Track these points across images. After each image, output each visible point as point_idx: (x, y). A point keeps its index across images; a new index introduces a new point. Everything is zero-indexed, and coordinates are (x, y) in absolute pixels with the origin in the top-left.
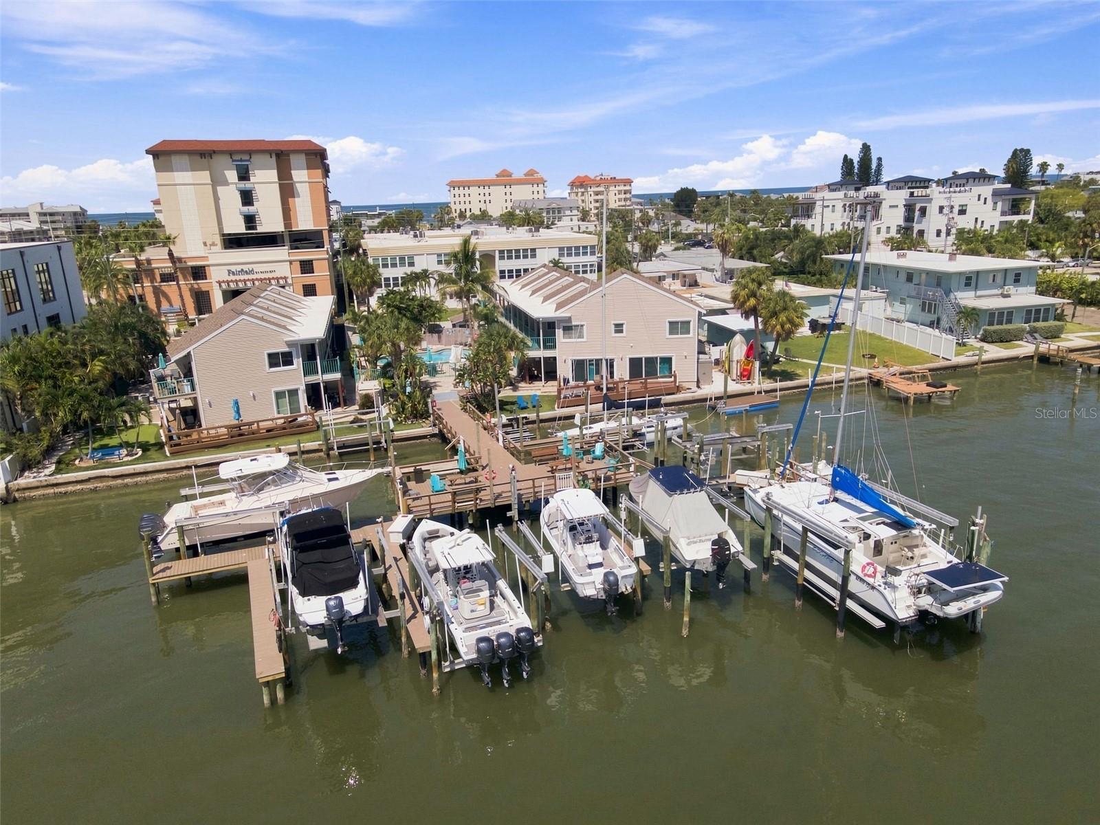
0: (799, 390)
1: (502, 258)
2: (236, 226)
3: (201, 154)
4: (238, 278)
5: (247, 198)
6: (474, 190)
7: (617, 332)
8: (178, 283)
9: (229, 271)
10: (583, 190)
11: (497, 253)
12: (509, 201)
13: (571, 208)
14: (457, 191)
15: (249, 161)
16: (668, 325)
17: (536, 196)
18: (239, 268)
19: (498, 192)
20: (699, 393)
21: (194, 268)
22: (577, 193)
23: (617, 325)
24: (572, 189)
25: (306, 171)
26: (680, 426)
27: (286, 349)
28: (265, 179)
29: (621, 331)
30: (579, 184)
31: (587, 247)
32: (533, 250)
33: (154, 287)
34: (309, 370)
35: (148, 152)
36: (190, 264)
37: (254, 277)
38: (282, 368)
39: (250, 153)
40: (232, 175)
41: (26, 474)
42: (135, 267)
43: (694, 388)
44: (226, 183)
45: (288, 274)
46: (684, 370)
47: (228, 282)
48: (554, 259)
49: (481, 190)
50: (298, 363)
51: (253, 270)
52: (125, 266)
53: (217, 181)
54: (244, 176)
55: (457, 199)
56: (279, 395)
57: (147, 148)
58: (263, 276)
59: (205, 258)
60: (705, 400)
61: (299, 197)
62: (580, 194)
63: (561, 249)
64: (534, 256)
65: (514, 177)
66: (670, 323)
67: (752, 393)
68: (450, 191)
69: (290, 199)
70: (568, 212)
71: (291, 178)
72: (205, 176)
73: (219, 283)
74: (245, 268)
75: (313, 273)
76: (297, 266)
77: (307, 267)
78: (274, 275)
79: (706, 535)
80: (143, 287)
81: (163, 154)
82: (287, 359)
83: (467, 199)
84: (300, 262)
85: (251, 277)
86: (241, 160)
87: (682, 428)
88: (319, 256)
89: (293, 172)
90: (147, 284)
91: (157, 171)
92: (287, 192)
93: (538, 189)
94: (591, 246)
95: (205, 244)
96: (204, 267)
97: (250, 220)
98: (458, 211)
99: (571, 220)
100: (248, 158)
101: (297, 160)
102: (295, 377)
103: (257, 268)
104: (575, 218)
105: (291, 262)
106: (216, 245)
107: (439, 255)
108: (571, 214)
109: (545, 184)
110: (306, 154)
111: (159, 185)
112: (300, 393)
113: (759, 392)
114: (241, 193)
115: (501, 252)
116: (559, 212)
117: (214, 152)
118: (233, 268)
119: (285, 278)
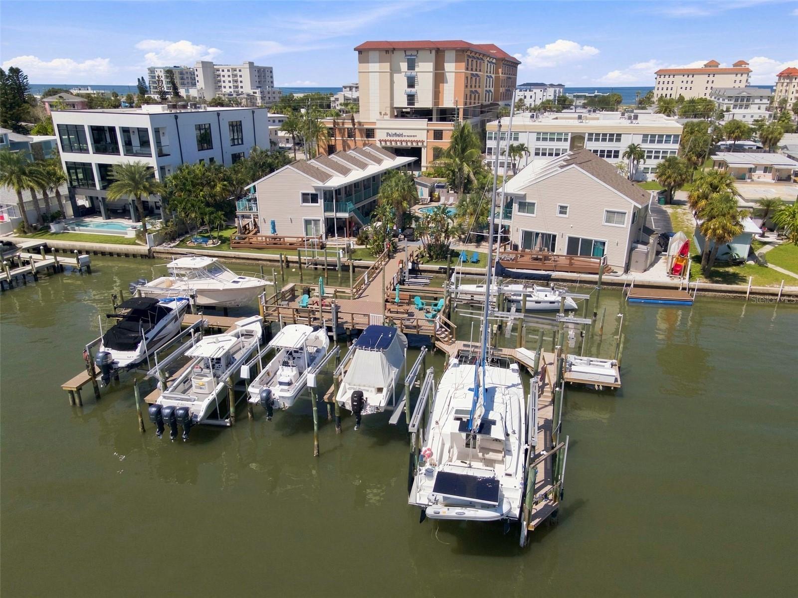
0: (735, 295)
1: (590, 139)
2: (401, 102)
3: (386, 51)
4: (392, 138)
5: (411, 83)
6: (679, 78)
7: (561, 212)
8: (355, 139)
9: (388, 134)
10: (788, 81)
11: (587, 135)
12: (709, 88)
13: (761, 97)
14: (662, 79)
15: (416, 56)
16: (605, 214)
17: (737, 85)
18: (394, 132)
19: (701, 80)
20: (624, 278)
21: (368, 130)
22: (783, 83)
23: (562, 207)
24: (780, 79)
25: (454, 64)
26: (558, 302)
27: (314, 192)
28: (425, 69)
29: (565, 213)
30: (786, 75)
31: (670, 136)
32: (619, 135)
33: (344, 141)
34: (328, 209)
35: (355, 49)
36: (366, 126)
37: (403, 139)
38: (311, 204)
39: (417, 50)
40: (404, 66)
41: (164, 244)
42: (333, 126)
43: (620, 271)
44: (399, 71)
45: (425, 139)
46: (616, 255)
47: (386, 141)
48: (633, 144)
49: (685, 78)
50: (321, 202)
51: (402, 134)
52: (327, 126)
53: (394, 70)
54: (411, 67)
55: (661, 86)
56: (308, 222)
57: (355, 47)
58: (408, 139)
59: (374, 123)
60: (622, 285)
61: (447, 83)
62: (785, 84)
63: (645, 136)
64: (618, 140)
65: (720, 67)
66: (608, 212)
67: (677, 288)
68: (656, 78)
69: (441, 84)
70: (758, 101)
71: (444, 69)
72: (386, 66)
73: (380, 141)
74: (398, 132)
75: (442, 139)
76: (432, 133)
77: (438, 135)
78: (415, 139)
79: (364, 386)
80: (335, 140)
81: (364, 52)
82: (314, 198)
83: (670, 86)
84: (434, 131)
85: (400, 138)
86: (411, 55)
87: (560, 304)
88: (447, 127)
89: (446, 65)
90: (339, 138)
91: (360, 63)
92: (439, 78)
93: (741, 78)
94: (674, 135)
95: (381, 113)
96: (374, 129)
97: (411, 98)
98: (659, 96)
99: (759, 109)
100: (416, 53)
101: (450, 55)
102: (318, 211)
103: (405, 133)
104: (763, 107)
105: (428, 131)
106: (387, 115)
107: (539, 133)
108: (761, 102)
109: (750, 74)
110: (457, 51)
111: (360, 72)
112: (321, 222)
113: (684, 289)
114: (408, 79)
115: (591, 134)
116: (748, 100)
117: (394, 49)
118: (390, 132)
119: (423, 142)
